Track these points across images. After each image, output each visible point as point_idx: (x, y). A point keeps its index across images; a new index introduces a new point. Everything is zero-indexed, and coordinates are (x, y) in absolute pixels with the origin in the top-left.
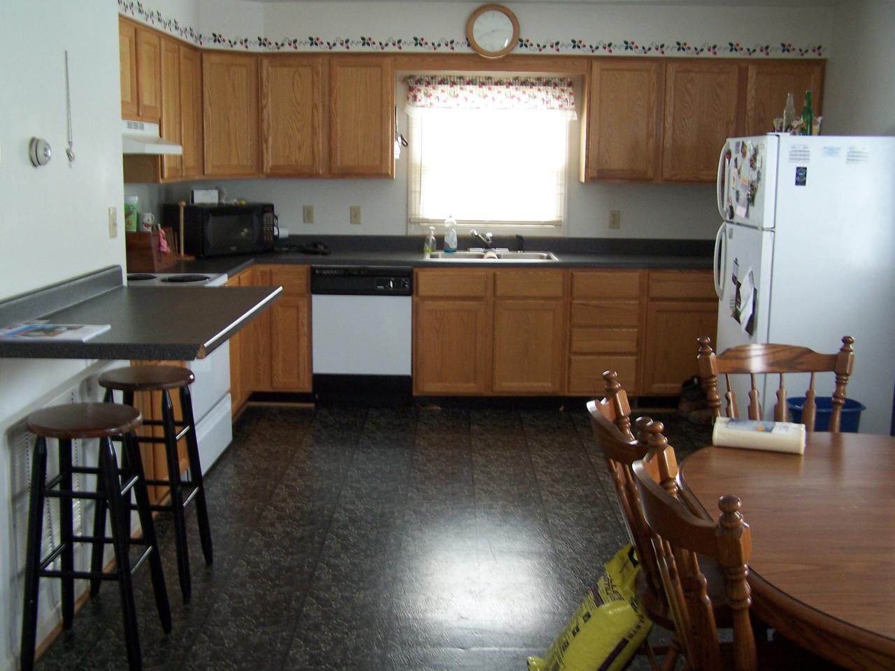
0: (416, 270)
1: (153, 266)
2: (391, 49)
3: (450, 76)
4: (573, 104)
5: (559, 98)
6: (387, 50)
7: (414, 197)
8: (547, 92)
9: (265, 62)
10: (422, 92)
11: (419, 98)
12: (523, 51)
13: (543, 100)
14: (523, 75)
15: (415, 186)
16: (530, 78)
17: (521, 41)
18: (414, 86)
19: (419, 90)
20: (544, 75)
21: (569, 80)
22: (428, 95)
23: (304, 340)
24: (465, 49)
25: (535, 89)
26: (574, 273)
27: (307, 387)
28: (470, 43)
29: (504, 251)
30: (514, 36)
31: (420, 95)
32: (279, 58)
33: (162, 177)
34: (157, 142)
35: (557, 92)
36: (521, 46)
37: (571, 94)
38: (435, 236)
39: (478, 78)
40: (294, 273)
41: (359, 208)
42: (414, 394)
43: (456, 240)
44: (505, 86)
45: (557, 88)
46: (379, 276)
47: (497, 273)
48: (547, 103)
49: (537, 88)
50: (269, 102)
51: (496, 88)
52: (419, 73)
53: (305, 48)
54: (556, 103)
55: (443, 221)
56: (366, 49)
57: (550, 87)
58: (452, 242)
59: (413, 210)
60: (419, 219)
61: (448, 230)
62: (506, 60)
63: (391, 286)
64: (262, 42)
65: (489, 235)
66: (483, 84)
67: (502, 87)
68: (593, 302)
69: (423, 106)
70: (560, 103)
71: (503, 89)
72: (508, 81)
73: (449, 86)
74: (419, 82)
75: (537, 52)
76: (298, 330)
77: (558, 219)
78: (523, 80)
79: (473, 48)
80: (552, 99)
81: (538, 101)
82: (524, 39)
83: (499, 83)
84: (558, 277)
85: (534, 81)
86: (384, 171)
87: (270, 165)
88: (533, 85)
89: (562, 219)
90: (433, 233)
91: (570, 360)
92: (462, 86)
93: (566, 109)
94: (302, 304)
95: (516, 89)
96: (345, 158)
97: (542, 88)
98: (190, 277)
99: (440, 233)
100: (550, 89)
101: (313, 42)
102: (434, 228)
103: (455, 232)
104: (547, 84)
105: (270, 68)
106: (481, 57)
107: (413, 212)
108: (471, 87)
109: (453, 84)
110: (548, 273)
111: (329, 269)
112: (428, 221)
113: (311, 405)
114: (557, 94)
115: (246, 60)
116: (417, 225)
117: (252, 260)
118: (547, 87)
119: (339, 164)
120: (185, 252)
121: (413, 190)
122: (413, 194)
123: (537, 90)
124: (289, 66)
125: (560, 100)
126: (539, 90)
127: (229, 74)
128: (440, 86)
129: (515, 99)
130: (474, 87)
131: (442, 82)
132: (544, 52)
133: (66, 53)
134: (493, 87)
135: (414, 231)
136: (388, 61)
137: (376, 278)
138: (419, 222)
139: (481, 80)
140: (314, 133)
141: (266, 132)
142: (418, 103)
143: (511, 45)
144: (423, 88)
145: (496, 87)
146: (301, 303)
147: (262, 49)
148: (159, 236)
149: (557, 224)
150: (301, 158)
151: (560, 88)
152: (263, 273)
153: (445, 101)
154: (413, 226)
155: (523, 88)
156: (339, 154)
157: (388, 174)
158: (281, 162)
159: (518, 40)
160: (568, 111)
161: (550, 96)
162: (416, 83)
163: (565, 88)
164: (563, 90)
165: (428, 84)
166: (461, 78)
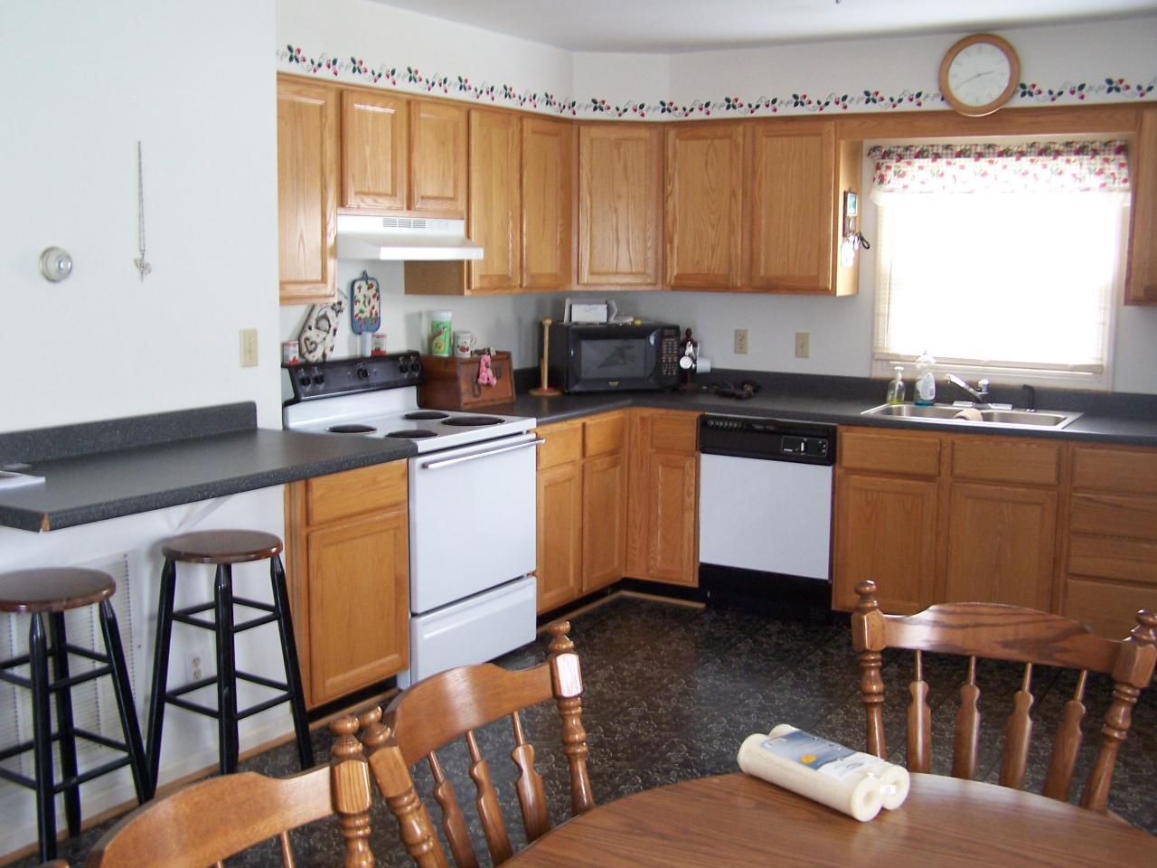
0: (841, 429)
1: (459, 401)
2: (833, 109)
3: (932, 146)
4: (1125, 181)
5: (1101, 172)
6: (827, 111)
7: (881, 322)
8: (1081, 164)
9: (672, 134)
10: (893, 169)
11: (888, 178)
12: (1027, 102)
13: (1074, 175)
14: (1042, 138)
15: (882, 308)
16: (1055, 143)
17: (1023, 86)
18: (881, 161)
19: (888, 168)
20: (1079, 137)
21: (1118, 143)
22: (901, 175)
23: (690, 516)
24: (939, 105)
25: (1061, 160)
26: (1077, 449)
27: (691, 580)
28: (945, 96)
29: (1006, 408)
30: (1011, 79)
31: (890, 175)
32: (688, 128)
33: (469, 287)
34: (462, 245)
35: (1097, 162)
36: (1023, 94)
37: (1122, 165)
38: (903, 380)
39: (973, 148)
40: (679, 423)
41: (806, 335)
42: (833, 608)
43: (933, 387)
44: (1014, 158)
45: (1098, 157)
46: (789, 434)
47: (956, 442)
48: (1081, 180)
49: (1065, 158)
50: (676, 187)
51: (1001, 161)
52: (888, 143)
53: (719, 113)
54: (1096, 181)
55: (913, 359)
56: (800, 111)
57: (1085, 157)
58: (927, 390)
59: (880, 342)
60: (888, 354)
61: (920, 372)
62: (1000, 118)
63: (802, 449)
64: (665, 108)
65: (984, 382)
66: (980, 155)
67: (1010, 159)
68: (1106, 498)
69: (891, 191)
70: (1102, 181)
71: (1010, 161)
72: (1020, 150)
73: (930, 160)
74: (887, 155)
75: (1049, 103)
76: (683, 500)
77: (1099, 363)
78: (1042, 147)
79: (949, 103)
80: (1088, 176)
81: (1067, 178)
82: (1028, 84)
83: (1005, 153)
84: (1049, 453)
85: (1061, 148)
86: (821, 284)
87: (675, 274)
88: (1058, 153)
89: (1104, 363)
90: (900, 376)
91: (1066, 585)
92: (949, 160)
93: (1111, 190)
94: (689, 463)
95: (1032, 161)
96: (772, 264)
97: (1073, 158)
98: (479, 419)
99: (909, 376)
100: (1085, 159)
101: (730, 104)
102: (902, 368)
103: (932, 376)
104: (1080, 151)
105: (677, 141)
106: (962, 116)
107: (880, 345)
108: (962, 161)
109: (937, 156)
110: (1034, 446)
111: (729, 420)
112: (897, 358)
113: (701, 606)
114: (1098, 167)
115: (644, 133)
116: (885, 363)
117: (629, 401)
118: (1081, 157)
119: (762, 273)
120: (549, 386)
121: (881, 312)
122: (881, 318)
123: (1064, 162)
124: (703, 138)
125: (1102, 176)
126: (1068, 161)
127: (619, 152)
128: (917, 160)
129: (1030, 176)
130: (968, 160)
131: (920, 154)
132: (1060, 102)
133: (139, 143)
134: (996, 159)
135: (879, 373)
136: (830, 127)
137: (784, 437)
138: (888, 359)
139: (979, 150)
140: (732, 232)
141: (671, 228)
142: (886, 186)
143: (1008, 94)
144: (893, 163)
145: (1000, 159)
146: (687, 464)
147: (666, 117)
148: (480, 363)
149: (1096, 370)
150: (713, 264)
151: (1103, 157)
152: (643, 419)
153: (923, 183)
154: (879, 364)
155: (1043, 159)
156: (763, 258)
157: (827, 289)
158: (690, 271)
159: (1019, 86)
160: (1114, 194)
161: (1085, 171)
162: (883, 158)
163: (1112, 157)
164: (1107, 160)
165: (900, 158)
166: (947, 147)
